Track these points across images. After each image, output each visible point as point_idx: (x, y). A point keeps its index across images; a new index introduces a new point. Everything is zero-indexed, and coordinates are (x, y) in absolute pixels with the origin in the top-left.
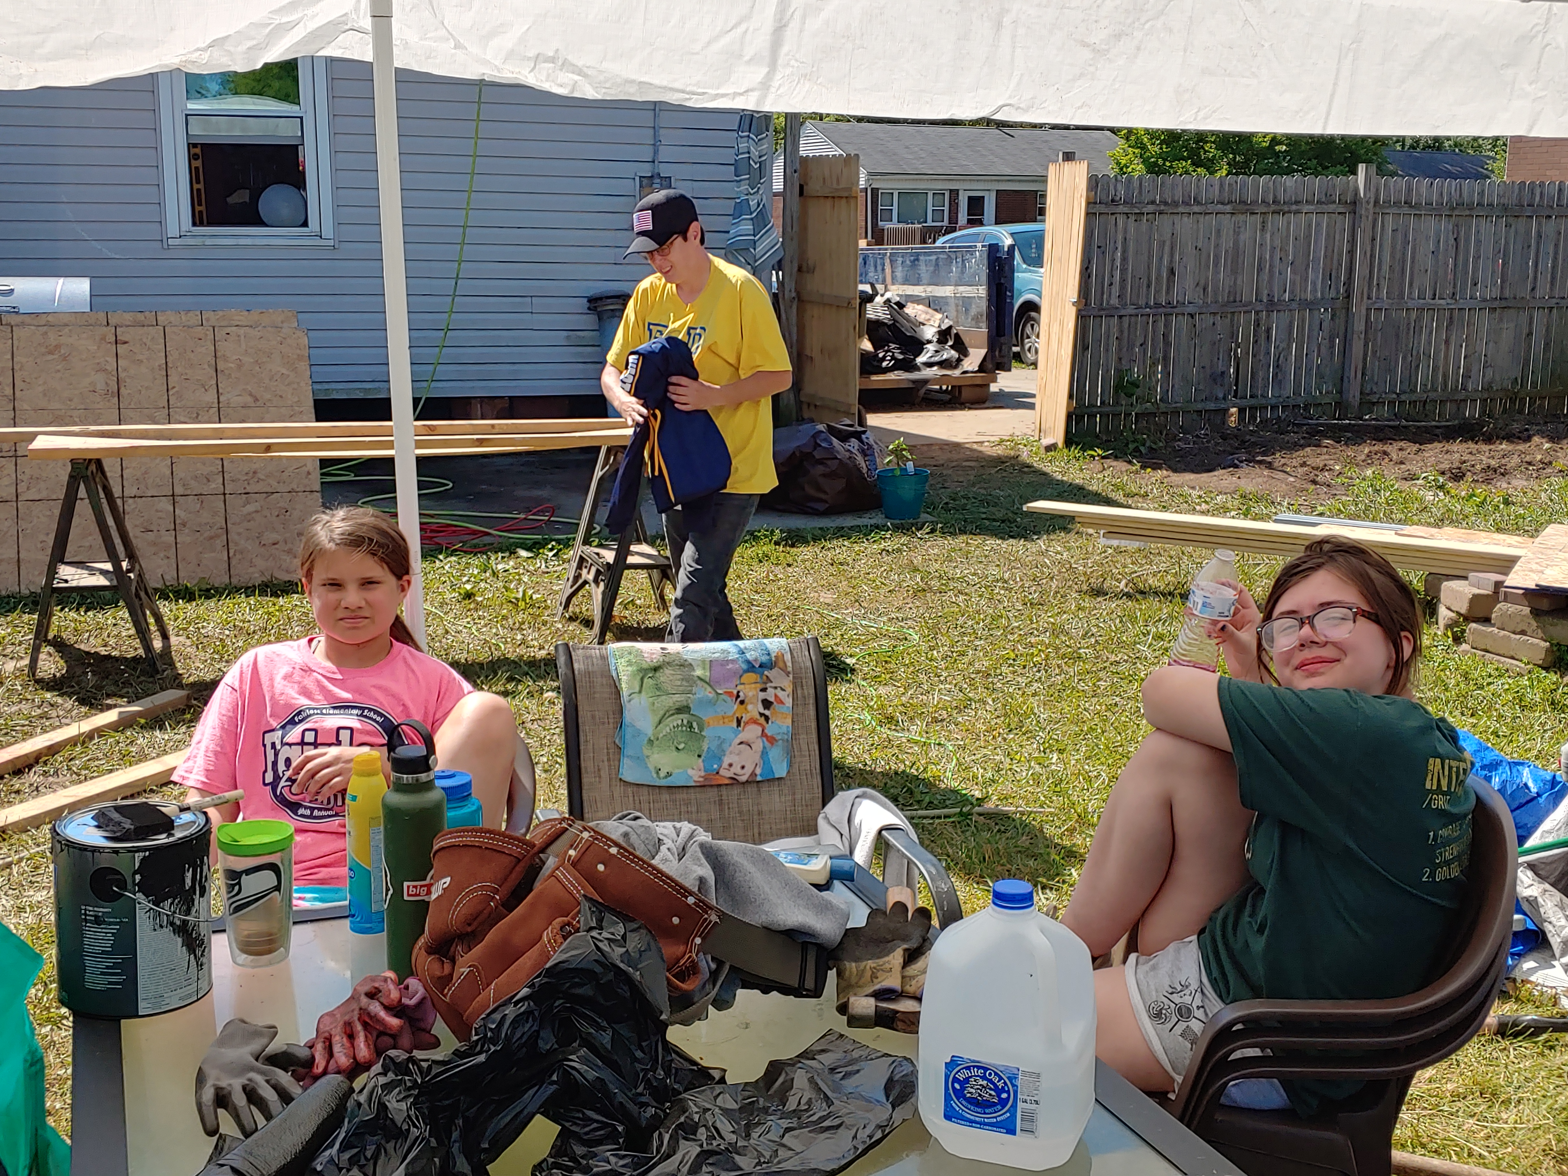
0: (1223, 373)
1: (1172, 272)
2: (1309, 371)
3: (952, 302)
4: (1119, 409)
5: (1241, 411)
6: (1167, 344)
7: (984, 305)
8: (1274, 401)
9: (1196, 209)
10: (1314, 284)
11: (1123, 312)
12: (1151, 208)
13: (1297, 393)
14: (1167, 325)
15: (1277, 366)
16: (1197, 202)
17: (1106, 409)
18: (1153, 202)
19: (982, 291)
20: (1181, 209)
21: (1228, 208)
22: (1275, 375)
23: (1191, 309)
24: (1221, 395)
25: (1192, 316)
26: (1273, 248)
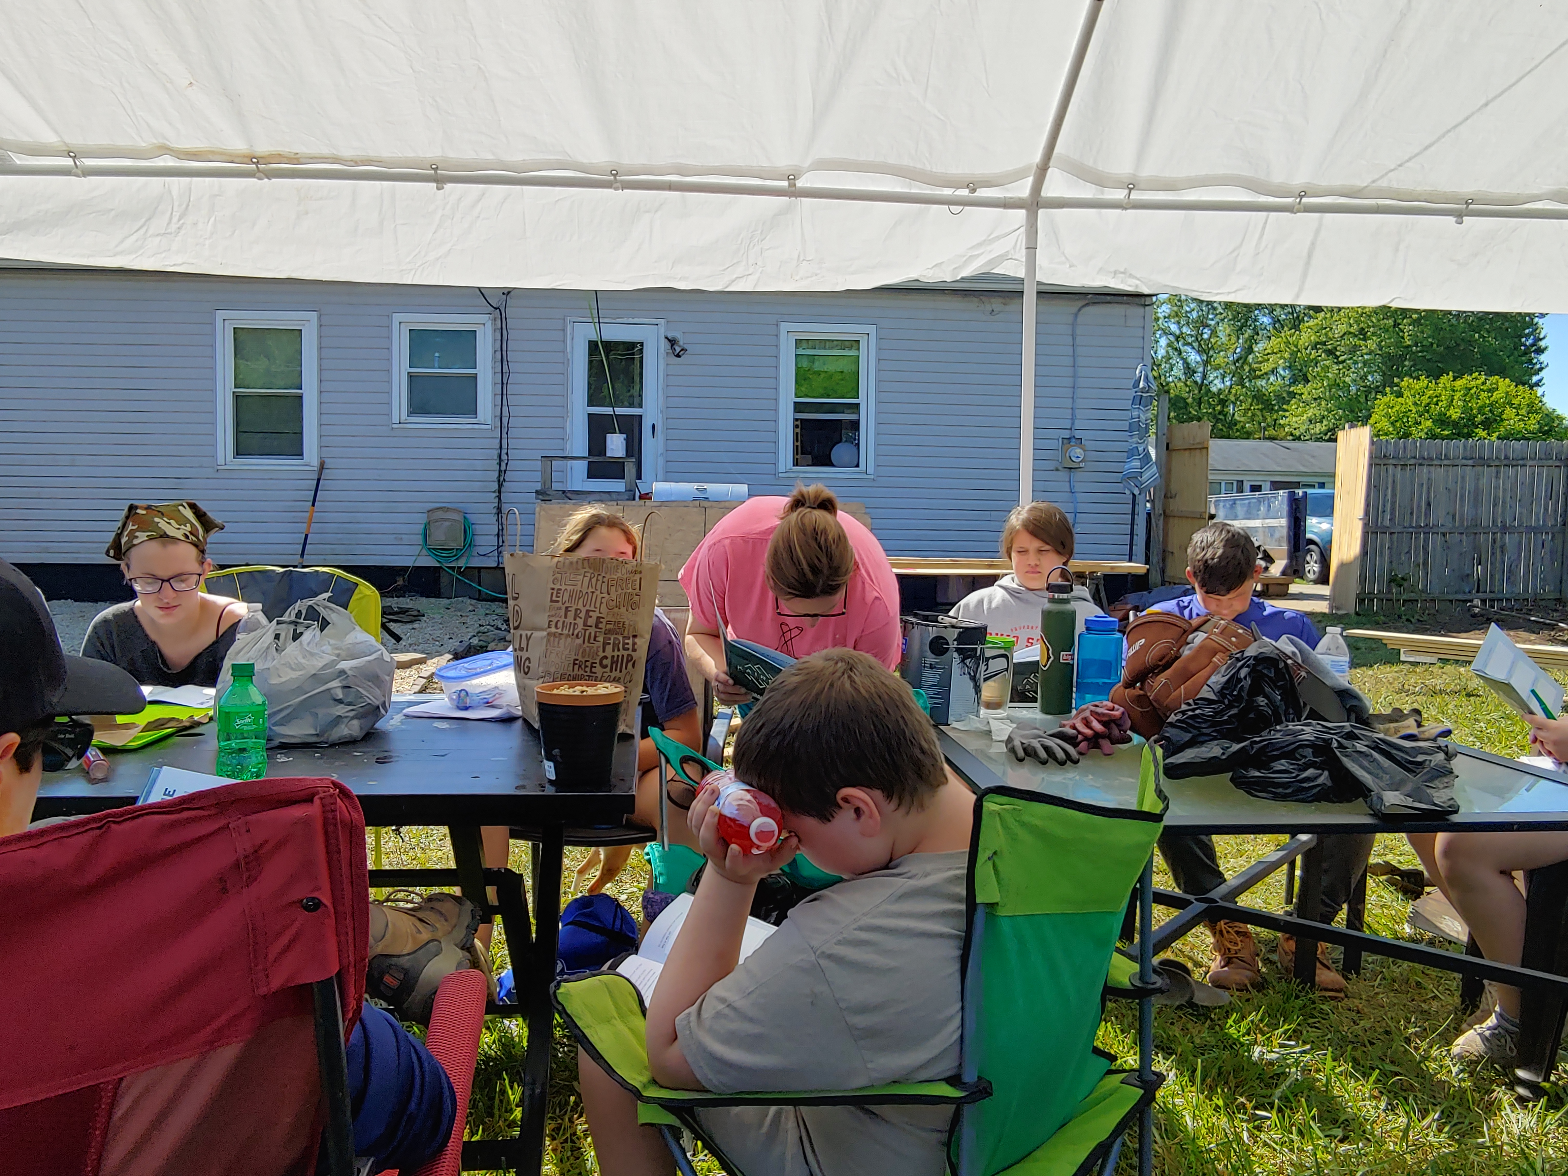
0: (1468, 575)
1: (1429, 504)
2: (1535, 576)
3: (1261, 530)
4: (1389, 596)
5: (1484, 601)
6: (1426, 553)
7: (1285, 532)
8: (1507, 596)
9: (1446, 462)
10: (1537, 515)
11: (1393, 531)
12: (1412, 461)
13: (1526, 590)
14: (1426, 540)
15: (1509, 571)
16: (1447, 457)
17: (1382, 596)
18: (1415, 458)
19: (1284, 522)
20: (1435, 462)
21: (1470, 462)
22: (1508, 578)
23: (1443, 530)
24: (1467, 590)
25: (1444, 535)
26: (1504, 490)
